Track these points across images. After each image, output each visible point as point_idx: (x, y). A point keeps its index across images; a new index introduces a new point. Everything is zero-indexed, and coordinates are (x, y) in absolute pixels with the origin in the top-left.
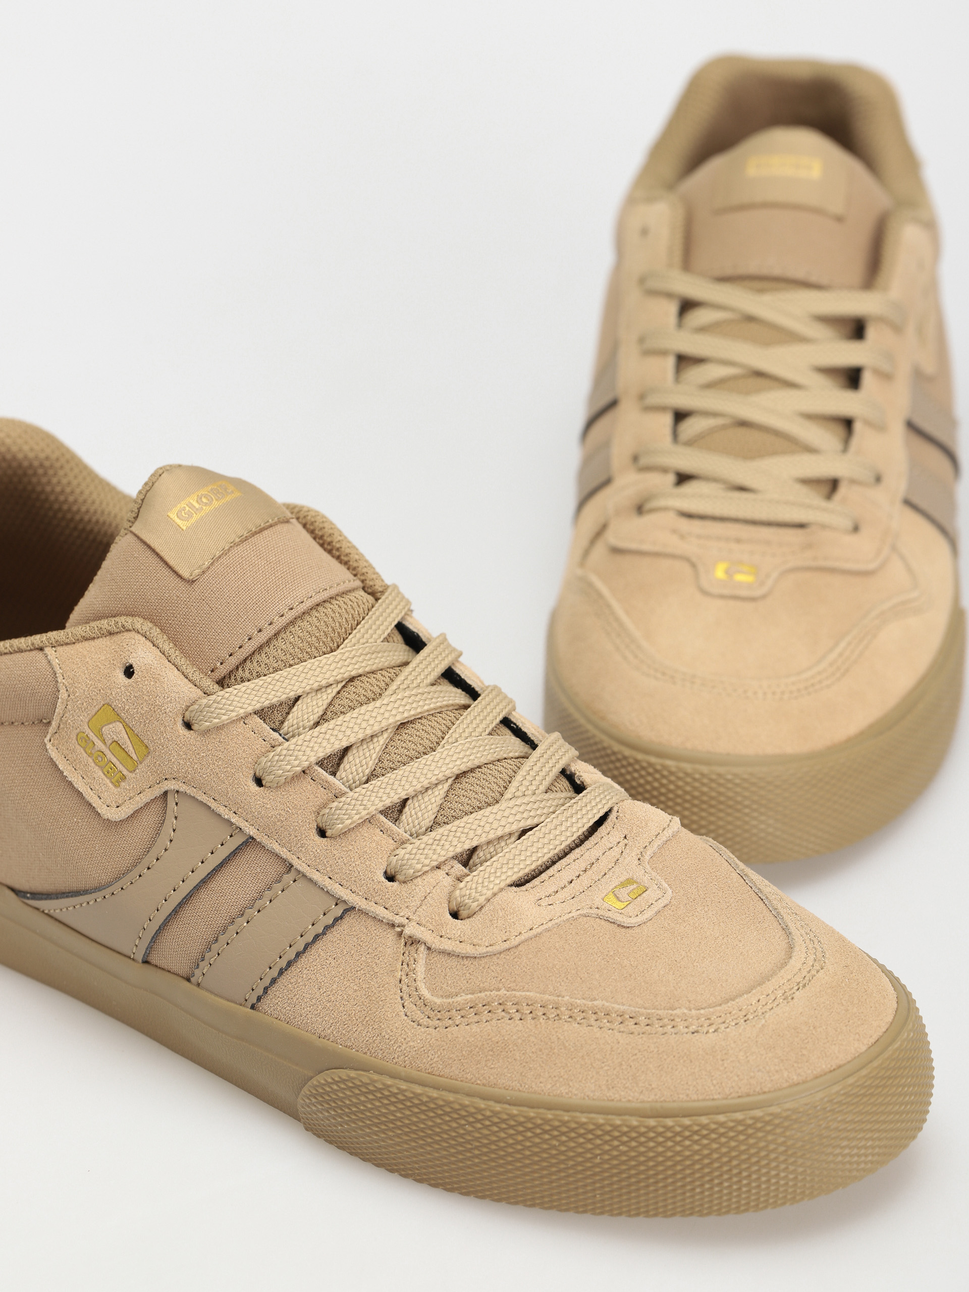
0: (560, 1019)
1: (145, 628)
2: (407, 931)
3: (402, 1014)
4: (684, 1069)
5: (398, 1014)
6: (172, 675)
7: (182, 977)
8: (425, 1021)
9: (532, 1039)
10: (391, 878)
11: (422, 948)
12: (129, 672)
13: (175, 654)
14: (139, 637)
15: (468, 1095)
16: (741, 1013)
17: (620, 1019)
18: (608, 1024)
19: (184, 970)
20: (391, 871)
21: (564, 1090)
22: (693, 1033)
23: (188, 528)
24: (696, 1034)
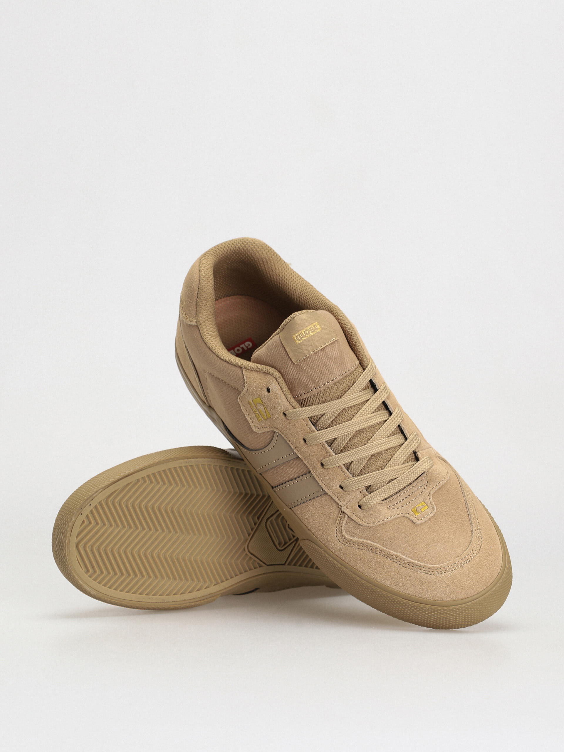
0: (385, 556)
1: (277, 377)
2: (342, 509)
3: (335, 536)
4: (420, 586)
5: (334, 536)
6: (283, 397)
7: (271, 485)
8: (342, 541)
9: (374, 560)
10: (341, 487)
11: (346, 516)
12: (268, 390)
13: (286, 389)
14: (274, 379)
15: (350, 571)
16: (444, 569)
17: (404, 562)
18: (399, 562)
19: (273, 485)
20: (342, 485)
21: (380, 581)
22: (426, 573)
23: (299, 343)
24: (427, 574)
